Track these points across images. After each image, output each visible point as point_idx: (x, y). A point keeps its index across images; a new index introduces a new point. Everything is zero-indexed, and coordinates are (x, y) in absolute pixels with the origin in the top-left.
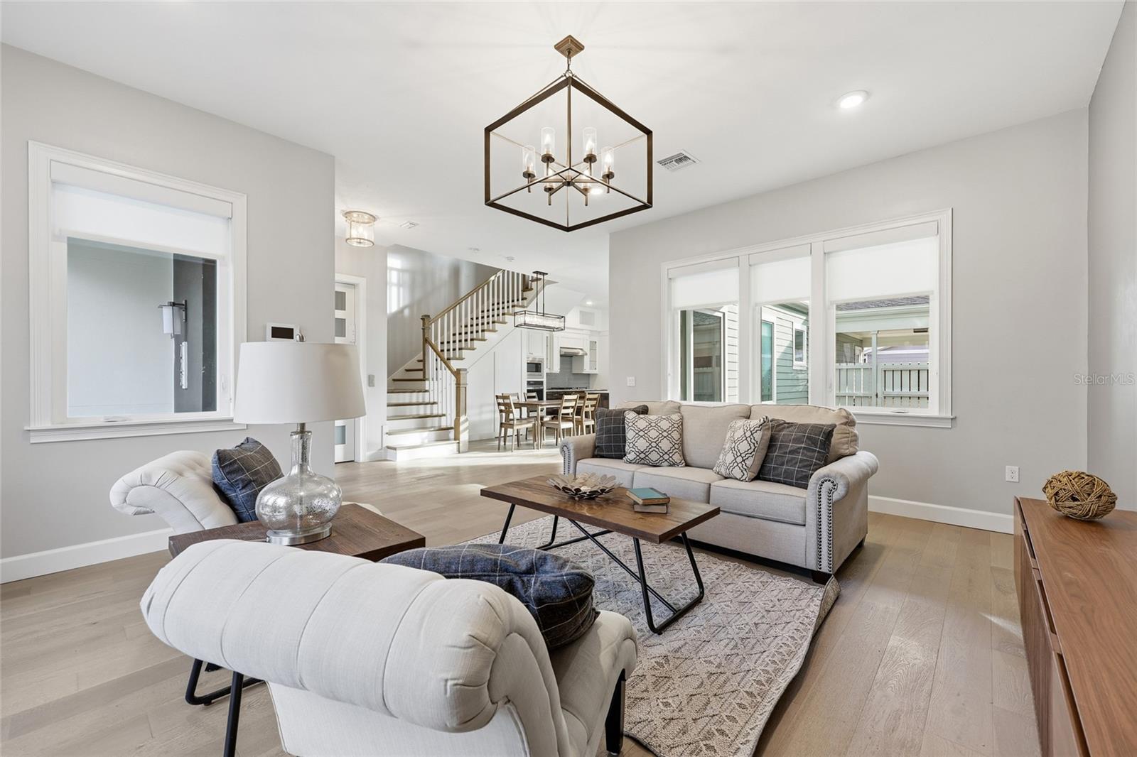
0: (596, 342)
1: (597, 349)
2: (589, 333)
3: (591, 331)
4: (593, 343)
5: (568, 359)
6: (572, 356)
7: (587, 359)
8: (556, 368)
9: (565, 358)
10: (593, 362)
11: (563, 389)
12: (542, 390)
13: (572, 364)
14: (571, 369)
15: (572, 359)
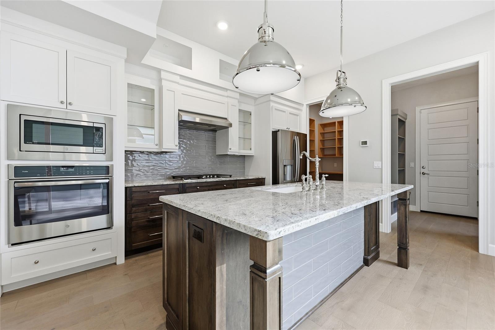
0: (251, 114)
1: (252, 122)
2: (237, 96)
4: (245, 114)
5: (208, 134)
6: (216, 131)
7: (232, 132)
8: (170, 145)
10: (245, 139)
13: (215, 141)
14: (214, 148)
15: (216, 135)
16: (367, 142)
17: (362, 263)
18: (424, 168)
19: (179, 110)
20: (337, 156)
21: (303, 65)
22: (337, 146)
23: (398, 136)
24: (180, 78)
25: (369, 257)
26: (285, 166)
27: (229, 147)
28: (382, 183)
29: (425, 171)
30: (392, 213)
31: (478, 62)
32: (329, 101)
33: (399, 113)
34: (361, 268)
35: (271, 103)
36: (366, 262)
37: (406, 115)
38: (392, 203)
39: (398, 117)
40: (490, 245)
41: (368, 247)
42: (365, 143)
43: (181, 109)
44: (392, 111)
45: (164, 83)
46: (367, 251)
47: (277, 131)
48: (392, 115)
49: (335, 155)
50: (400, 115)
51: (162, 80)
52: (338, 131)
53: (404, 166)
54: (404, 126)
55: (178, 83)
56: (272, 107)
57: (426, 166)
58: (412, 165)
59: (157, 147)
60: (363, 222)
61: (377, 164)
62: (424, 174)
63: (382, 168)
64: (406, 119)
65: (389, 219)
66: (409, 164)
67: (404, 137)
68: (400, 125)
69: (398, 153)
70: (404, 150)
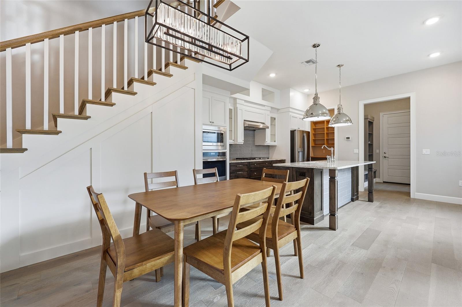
0: (275, 119)
1: (276, 124)
2: (270, 109)
3: (272, 108)
4: (273, 119)
5: (251, 132)
6: (255, 130)
7: (268, 132)
8: (240, 140)
9: (248, 132)
10: (273, 135)
11: (247, 159)
12: (224, 162)
13: (254, 137)
14: (254, 141)
15: (255, 132)
16: (349, 137)
17: (350, 201)
18: (386, 153)
19: (244, 120)
21: (310, 89)
22: (325, 138)
23: (368, 132)
24: (244, 102)
25: (354, 198)
26: (299, 152)
27: (266, 141)
28: (359, 160)
29: (386, 155)
30: (365, 182)
31: (410, 97)
32: (334, 119)
33: (369, 118)
34: (350, 202)
35: (290, 113)
36: (353, 200)
37: (374, 118)
38: (365, 175)
39: (368, 120)
40: (416, 193)
41: (354, 193)
42: (348, 138)
43: (245, 119)
45: (238, 106)
46: (353, 195)
47: (294, 131)
48: (365, 119)
49: (324, 144)
50: (369, 119)
51: (237, 104)
52: (326, 128)
53: (372, 152)
54: (372, 126)
55: (243, 105)
56: (290, 115)
57: (386, 152)
58: (378, 151)
59: (233, 142)
60: (351, 180)
61: (356, 151)
62: (386, 157)
63: (359, 154)
64: (374, 121)
65: (364, 184)
66: (376, 151)
67: (372, 132)
68: (370, 124)
69: (368, 143)
70: (372, 141)
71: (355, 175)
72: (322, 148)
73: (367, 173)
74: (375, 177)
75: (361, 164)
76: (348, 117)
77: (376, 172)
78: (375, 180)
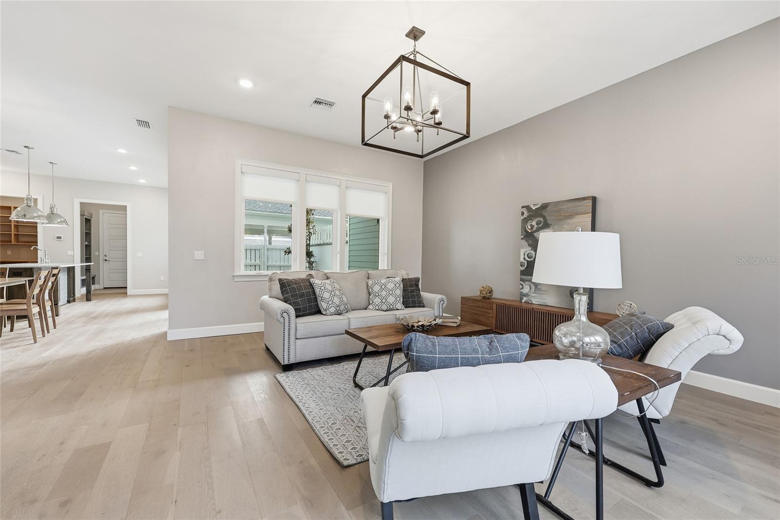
16: (61, 237)
17: (66, 302)
20: (13, 243)
22: (12, 233)
23: (85, 231)
25: (71, 299)
28: (74, 263)
29: (107, 258)
31: (126, 205)
33: (86, 214)
34: (66, 304)
37: (92, 215)
39: (85, 217)
40: (132, 291)
41: (70, 294)
44: (81, 212)
46: (69, 297)
48: (81, 215)
49: (11, 242)
52: (14, 225)
53: (90, 255)
54: (89, 224)
57: (107, 255)
58: (97, 253)
61: (70, 253)
62: (106, 260)
63: (74, 256)
64: (91, 218)
65: (80, 290)
66: (94, 253)
67: (90, 230)
68: (87, 222)
69: (85, 244)
70: (90, 242)
71: (72, 277)
72: (32, 249)
73: (85, 278)
74: (94, 283)
75: (78, 265)
76: (63, 218)
77: (96, 277)
78: (93, 287)
